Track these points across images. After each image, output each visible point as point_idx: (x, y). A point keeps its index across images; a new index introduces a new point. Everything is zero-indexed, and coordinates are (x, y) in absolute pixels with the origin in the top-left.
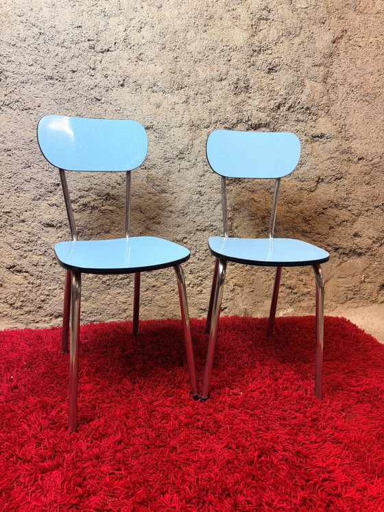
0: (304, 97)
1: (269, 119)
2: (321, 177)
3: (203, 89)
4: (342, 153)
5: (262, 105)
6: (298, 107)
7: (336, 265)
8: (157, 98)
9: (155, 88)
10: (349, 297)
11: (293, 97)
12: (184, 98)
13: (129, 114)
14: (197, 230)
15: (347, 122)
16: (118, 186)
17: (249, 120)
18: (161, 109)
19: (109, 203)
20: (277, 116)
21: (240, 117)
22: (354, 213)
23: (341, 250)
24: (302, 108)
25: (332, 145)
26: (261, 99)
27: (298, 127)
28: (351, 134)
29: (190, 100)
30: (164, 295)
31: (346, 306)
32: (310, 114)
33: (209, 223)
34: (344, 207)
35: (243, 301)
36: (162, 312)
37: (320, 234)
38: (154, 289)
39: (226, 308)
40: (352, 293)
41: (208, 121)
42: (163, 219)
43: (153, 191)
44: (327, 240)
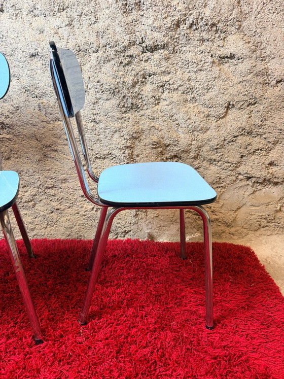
0: (207, 12)
1: (166, 40)
2: (231, 103)
3: (86, 9)
4: (257, 75)
5: (156, 24)
6: (201, 24)
7: (248, 193)
8: (40, 22)
9: (36, 12)
10: (263, 224)
11: (194, 12)
12: (67, 22)
13: (12, 41)
14: (96, 157)
15: (264, 39)
16: (11, 115)
17: (143, 42)
18: (45, 34)
19: (5, 131)
20: (177, 36)
21: (132, 39)
22: (271, 141)
23: (254, 180)
24: (207, 24)
25: (244, 67)
26: (155, 17)
27: (203, 48)
28: (268, 53)
29: (75, 23)
30: (68, 218)
31: (259, 232)
32: (217, 31)
33: (107, 151)
34: (258, 135)
35: (147, 225)
36: (67, 232)
37: (229, 163)
38: (59, 211)
39: (130, 231)
40: (266, 221)
41: (95, 44)
42: (59, 146)
43: (46, 119)
44: (238, 169)
